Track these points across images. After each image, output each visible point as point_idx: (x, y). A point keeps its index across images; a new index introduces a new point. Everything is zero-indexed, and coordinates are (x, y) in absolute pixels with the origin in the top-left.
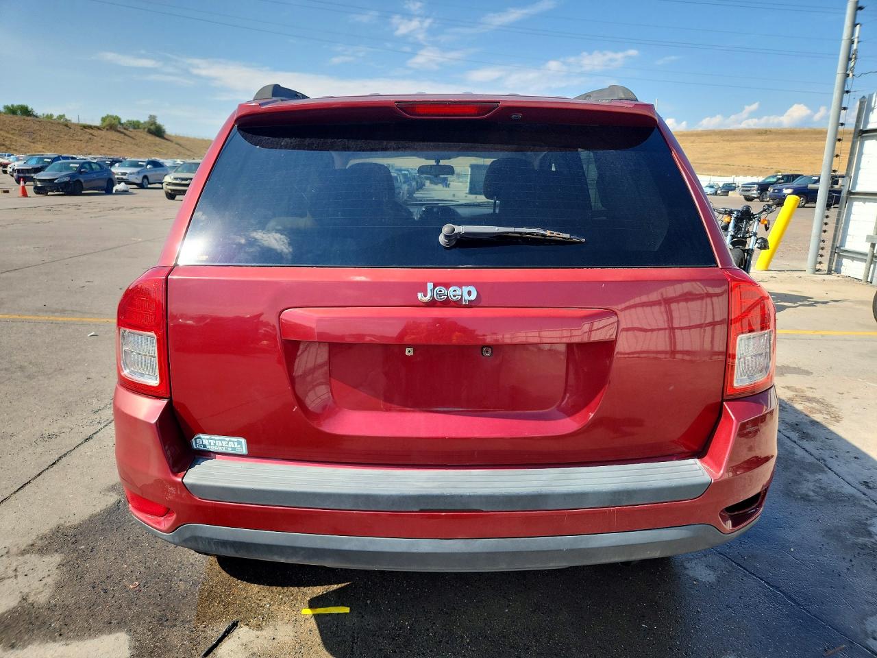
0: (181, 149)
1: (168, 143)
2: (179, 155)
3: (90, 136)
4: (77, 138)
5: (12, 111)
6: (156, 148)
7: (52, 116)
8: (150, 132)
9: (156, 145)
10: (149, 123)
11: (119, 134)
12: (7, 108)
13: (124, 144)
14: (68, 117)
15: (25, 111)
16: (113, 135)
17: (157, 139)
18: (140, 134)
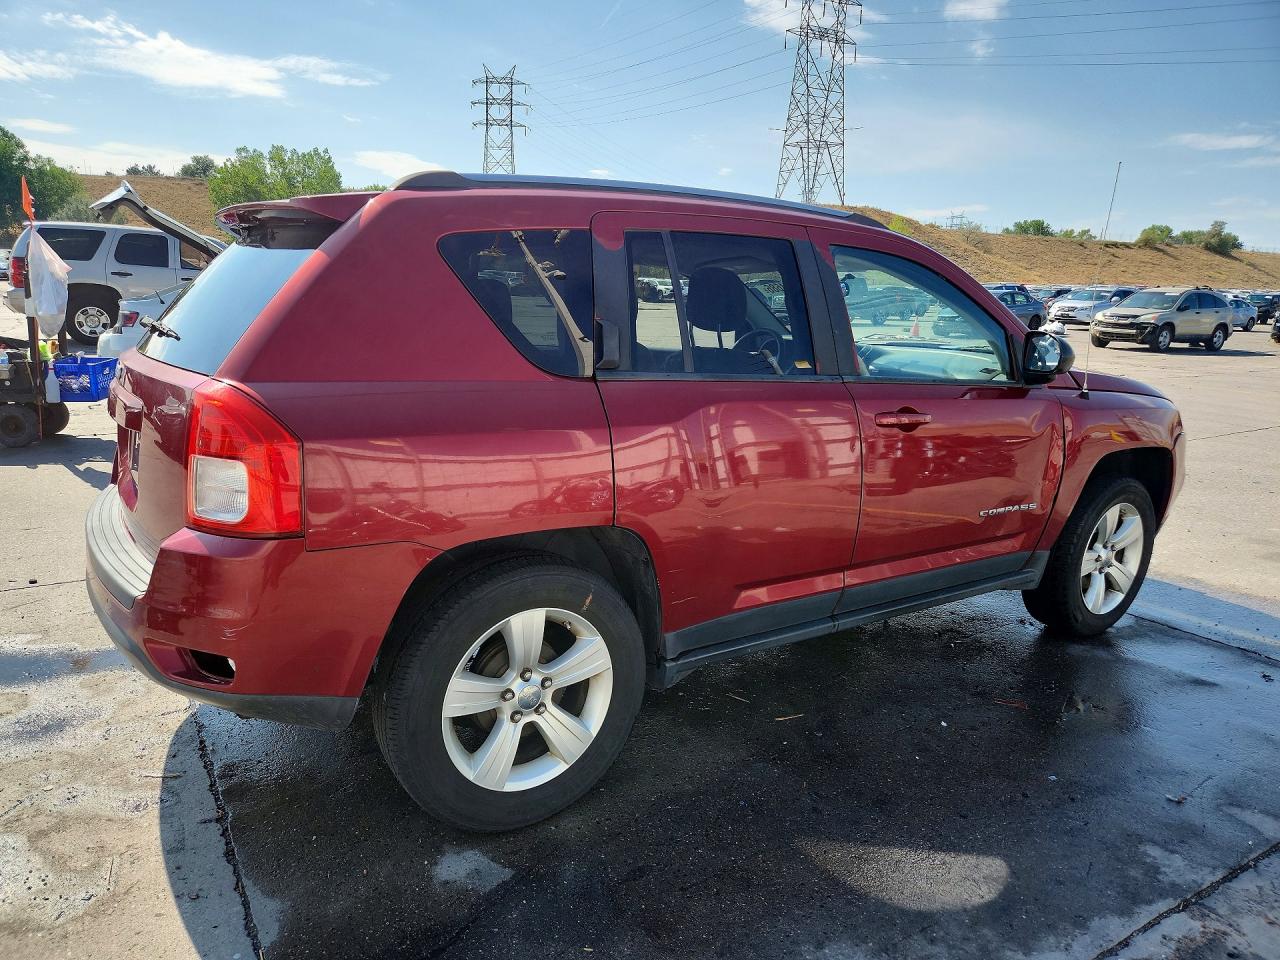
0: (1255, 274)
1: (1236, 264)
2: (1248, 280)
3: (1111, 257)
4: (1090, 261)
5: (1022, 229)
6: (1211, 273)
7: (1072, 231)
8: (1209, 248)
9: (1211, 267)
10: (1209, 233)
11: (1155, 253)
12: (1017, 225)
13: (1159, 268)
14: (1093, 233)
15: (1040, 229)
16: (1148, 255)
17: (1218, 257)
18: (1189, 251)
